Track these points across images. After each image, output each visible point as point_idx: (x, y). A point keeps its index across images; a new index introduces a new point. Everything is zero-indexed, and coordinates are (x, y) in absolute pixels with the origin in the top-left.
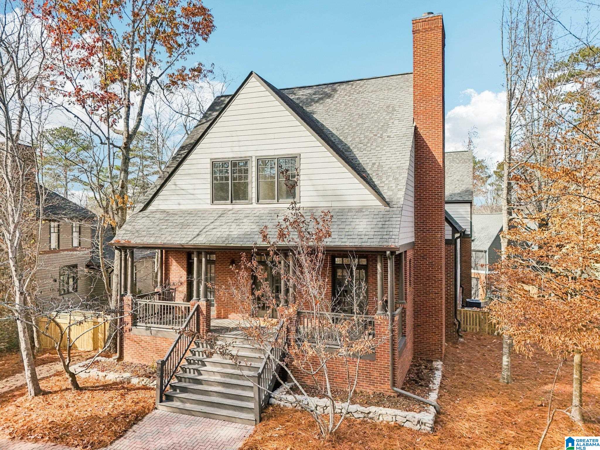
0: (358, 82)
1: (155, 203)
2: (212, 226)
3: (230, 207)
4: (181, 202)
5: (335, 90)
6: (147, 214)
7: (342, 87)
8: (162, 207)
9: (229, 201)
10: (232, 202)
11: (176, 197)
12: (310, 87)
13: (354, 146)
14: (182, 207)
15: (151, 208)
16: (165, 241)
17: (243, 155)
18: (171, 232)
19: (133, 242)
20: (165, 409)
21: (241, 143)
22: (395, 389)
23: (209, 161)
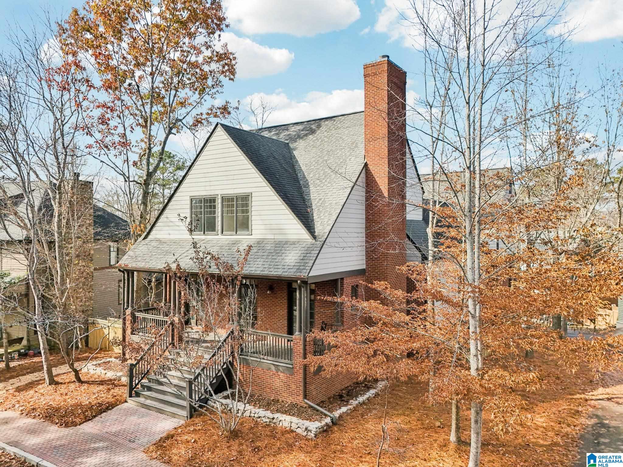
0: (340, 117)
1: (153, 233)
2: (185, 255)
3: (203, 237)
4: (171, 232)
5: (319, 126)
6: (147, 242)
7: (327, 123)
8: (158, 236)
9: (203, 232)
10: (204, 233)
11: (167, 228)
12: (301, 123)
13: (312, 182)
14: (172, 237)
15: (150, 237)
16: (150, 266)
17: (212, 193)
18: (157, 258)
19: (130, 266)
20: (132, 402)
21: (212, 183)
22: (306, 400)
23: (188, 198)
